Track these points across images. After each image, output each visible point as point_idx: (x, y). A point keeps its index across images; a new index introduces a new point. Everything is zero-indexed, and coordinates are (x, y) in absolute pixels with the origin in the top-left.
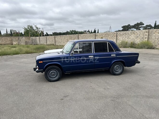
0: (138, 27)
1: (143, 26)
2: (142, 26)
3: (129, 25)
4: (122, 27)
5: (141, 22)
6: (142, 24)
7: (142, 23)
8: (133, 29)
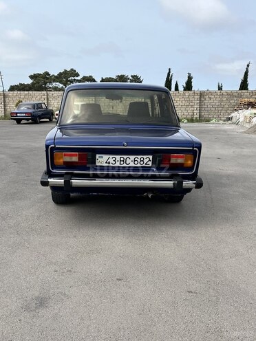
0: (67, 81)
1: (76, 78)
2: (75, 80)
3: (47, 73)
4: (31, 77)
5: (72, 69)
6: (74, 73)
7: (75, 71)
8: (57, 83)
